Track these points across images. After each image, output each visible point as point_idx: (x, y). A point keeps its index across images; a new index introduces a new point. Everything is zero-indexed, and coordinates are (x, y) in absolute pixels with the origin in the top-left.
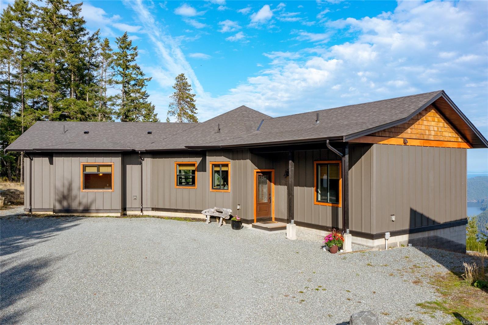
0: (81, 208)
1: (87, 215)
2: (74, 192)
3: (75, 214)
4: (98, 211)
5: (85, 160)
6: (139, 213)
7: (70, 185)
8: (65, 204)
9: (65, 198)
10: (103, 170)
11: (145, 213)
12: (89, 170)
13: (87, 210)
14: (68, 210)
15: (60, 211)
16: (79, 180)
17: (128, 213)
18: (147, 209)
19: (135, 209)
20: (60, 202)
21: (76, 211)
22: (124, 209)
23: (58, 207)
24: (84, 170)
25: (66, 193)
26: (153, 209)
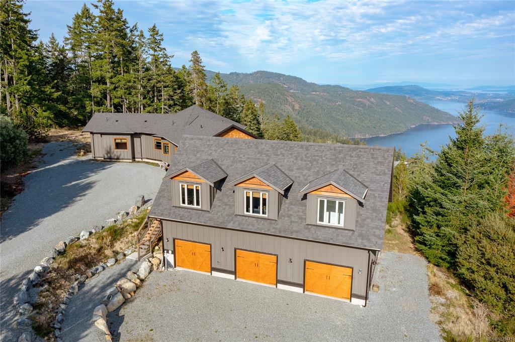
0: (116, 158)
1: (118, 161)
2: (112, 151)
3: (113, 160)
4: (123, 159)
5: (115, 137)
6: (140, 160)
7: (110, 147)
8: (109, 155)
9: (108, 152)
10: (123, 141)
11: (144, 160)
12: (117, 141)
13: (118, 159)
14: (110, 158)
15: (107, 159)
16: (113, 146)
17: (136, 160)
18: (144, 158)
19: (139, 158)
20: (107, 154)
21: (114, 159)
22: (134, 158)
23: (106, 157)
24: (115, 141)
25: (109, 150)
26: (147, 159)
